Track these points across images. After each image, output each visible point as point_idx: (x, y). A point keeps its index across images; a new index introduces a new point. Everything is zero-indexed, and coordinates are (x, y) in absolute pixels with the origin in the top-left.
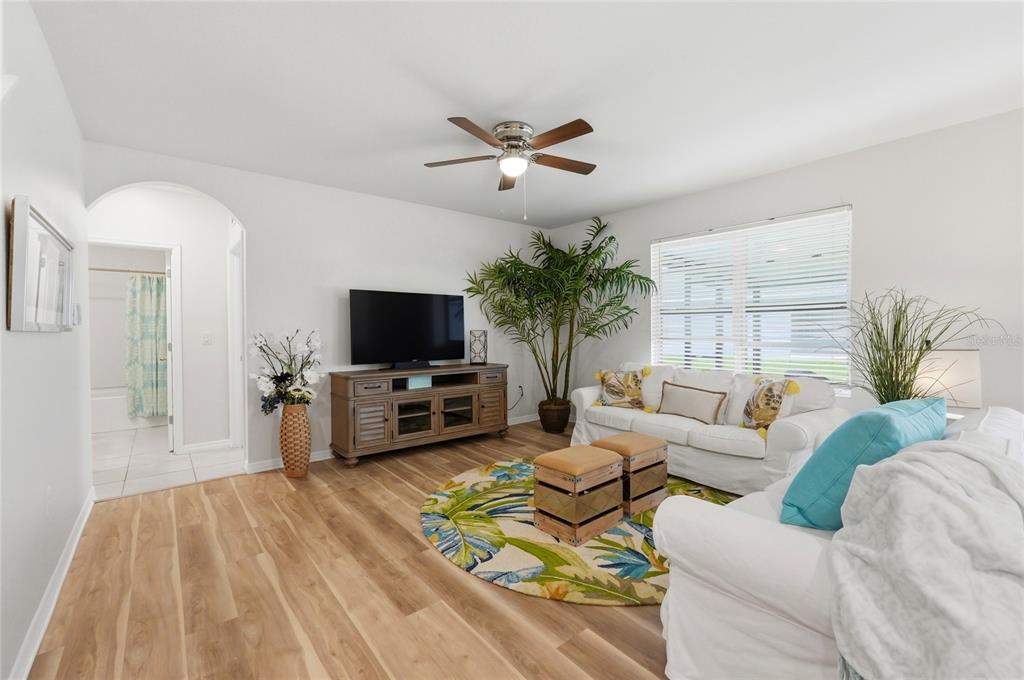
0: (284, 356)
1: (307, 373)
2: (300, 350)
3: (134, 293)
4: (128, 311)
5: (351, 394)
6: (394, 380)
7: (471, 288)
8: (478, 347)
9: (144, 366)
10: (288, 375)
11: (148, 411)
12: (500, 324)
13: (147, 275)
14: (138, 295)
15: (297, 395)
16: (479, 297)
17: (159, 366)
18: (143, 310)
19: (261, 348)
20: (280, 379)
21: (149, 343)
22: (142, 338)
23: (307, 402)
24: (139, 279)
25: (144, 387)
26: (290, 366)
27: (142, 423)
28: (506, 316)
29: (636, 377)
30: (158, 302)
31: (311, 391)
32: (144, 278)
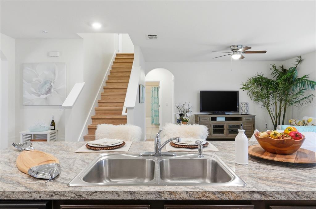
0: (182, 109)
1: (187, 114)
2: (186, 108)
3: (152, 91)
4: (151, 96)
5: (199, 120)
6: (211, 117)
7: (243, 88)
8: (244, 108)
9: (154, 111)
10: (183, 114)
11: (155, 123)
12: (255, 100)
13: (155, 87)
14: (153, 92)
15: (185, 119)
16: (247, 91)
17: (157, 111)
18: (154, 96)
19: (177, 107)
20: (181, 115)
21: (155, 104)
22: (154, 103)
23: (188, 122)
24: (154, 88)
25: (154, 116)
26: (184, 112)
27: (154, 126)
28: (258, 97)
29: (304, 122)
30: (157, 93)
31: (188, 118)
32: (154, 87)
